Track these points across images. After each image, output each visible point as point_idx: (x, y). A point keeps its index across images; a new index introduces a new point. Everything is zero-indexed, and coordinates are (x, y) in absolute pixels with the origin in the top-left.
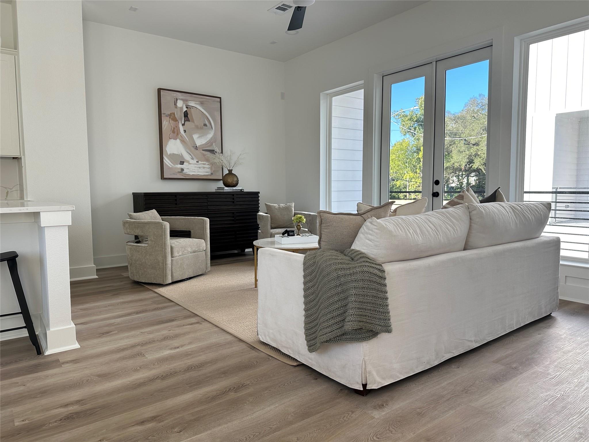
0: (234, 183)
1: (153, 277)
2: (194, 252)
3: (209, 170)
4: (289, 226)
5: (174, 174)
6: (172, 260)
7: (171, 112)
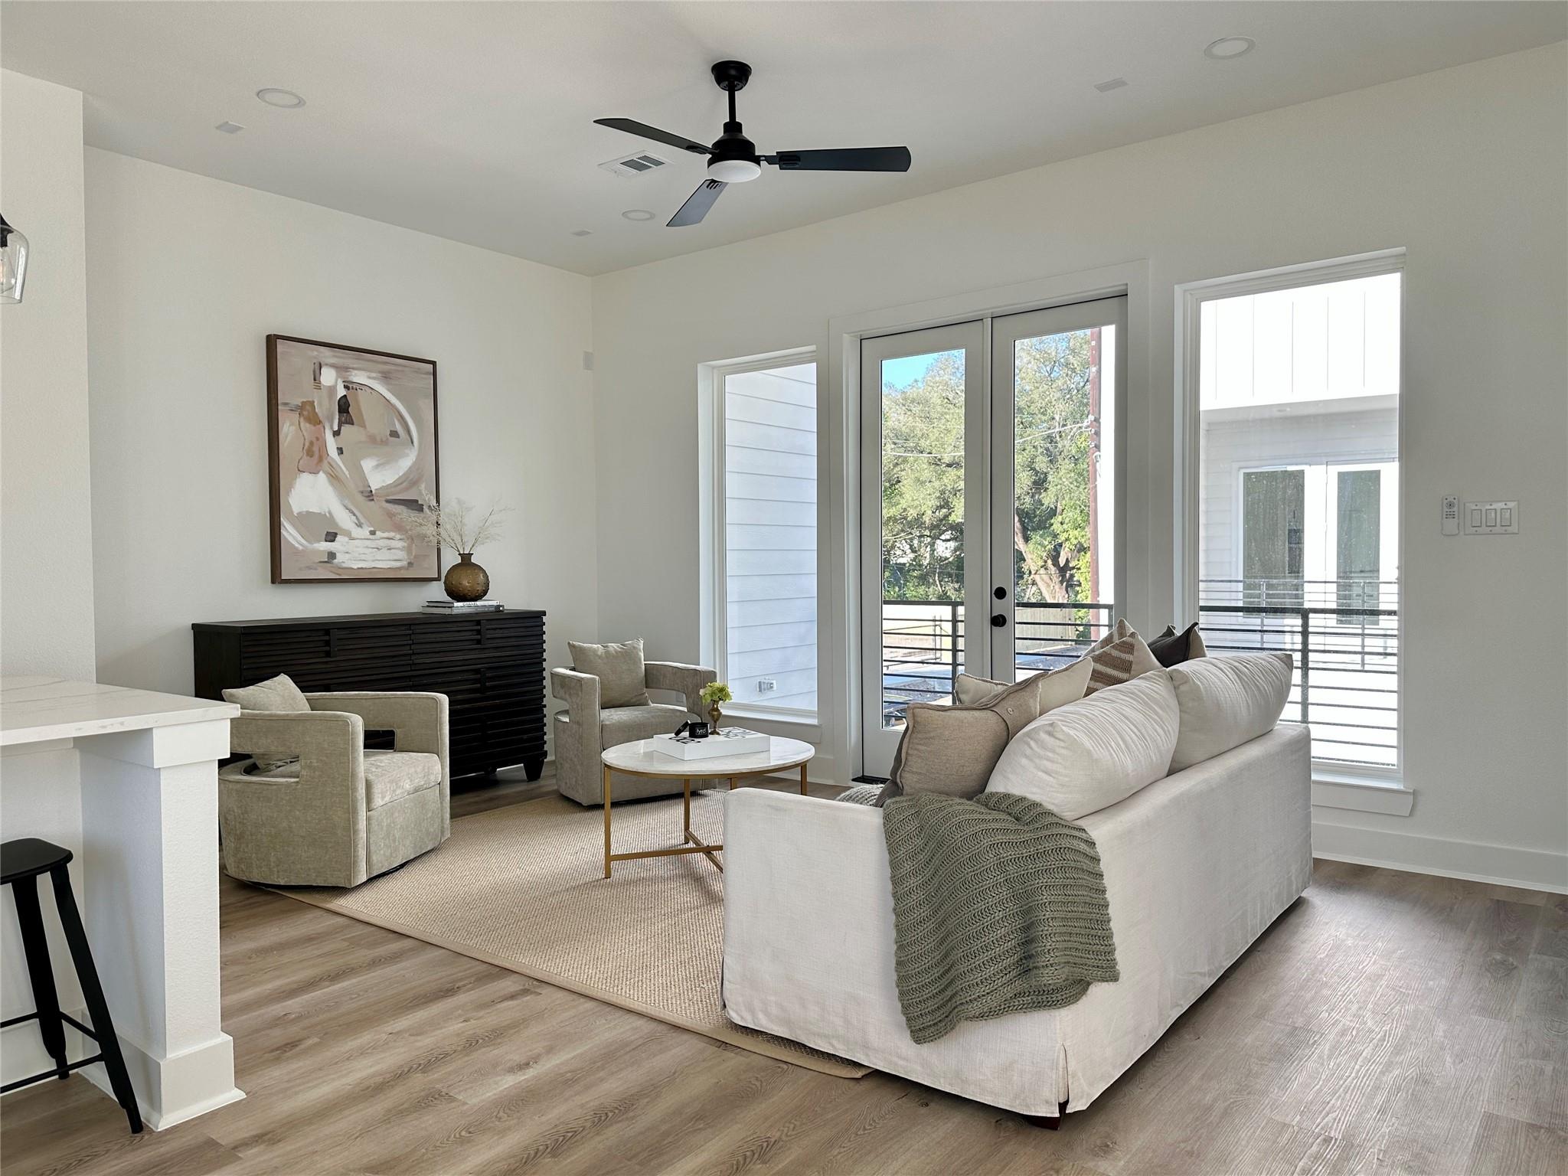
0: (480, 588)
1: (314, 869)
2: (416, 790)
3: (402, 555)
4: (634, 700)
5: (309, 568)
6: (368, 819)
7: (305, 400)
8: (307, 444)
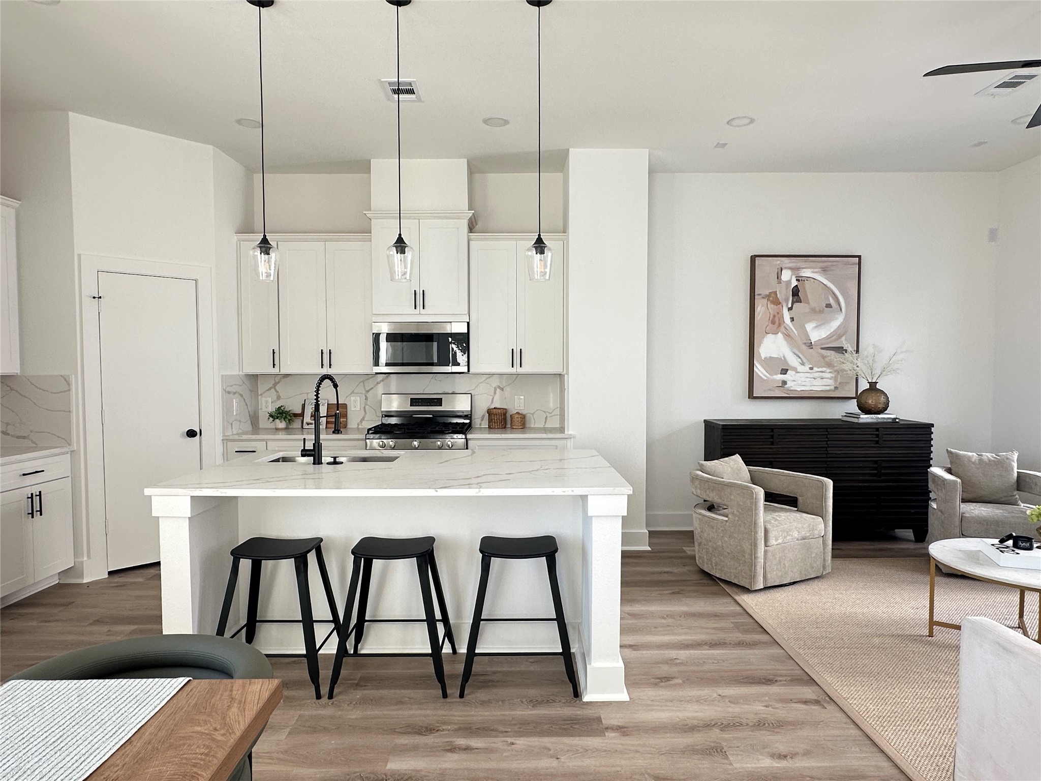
0: (881, 406)
2: (803, 539)
3: (831, 382)
5: (770, 390)
6: (766, 552)
7: (771, 291)
8: (772, 317)
